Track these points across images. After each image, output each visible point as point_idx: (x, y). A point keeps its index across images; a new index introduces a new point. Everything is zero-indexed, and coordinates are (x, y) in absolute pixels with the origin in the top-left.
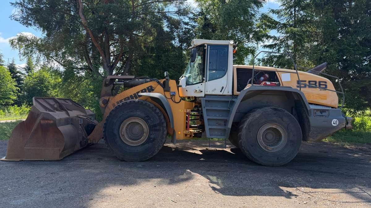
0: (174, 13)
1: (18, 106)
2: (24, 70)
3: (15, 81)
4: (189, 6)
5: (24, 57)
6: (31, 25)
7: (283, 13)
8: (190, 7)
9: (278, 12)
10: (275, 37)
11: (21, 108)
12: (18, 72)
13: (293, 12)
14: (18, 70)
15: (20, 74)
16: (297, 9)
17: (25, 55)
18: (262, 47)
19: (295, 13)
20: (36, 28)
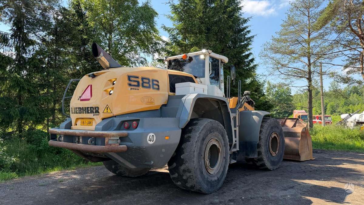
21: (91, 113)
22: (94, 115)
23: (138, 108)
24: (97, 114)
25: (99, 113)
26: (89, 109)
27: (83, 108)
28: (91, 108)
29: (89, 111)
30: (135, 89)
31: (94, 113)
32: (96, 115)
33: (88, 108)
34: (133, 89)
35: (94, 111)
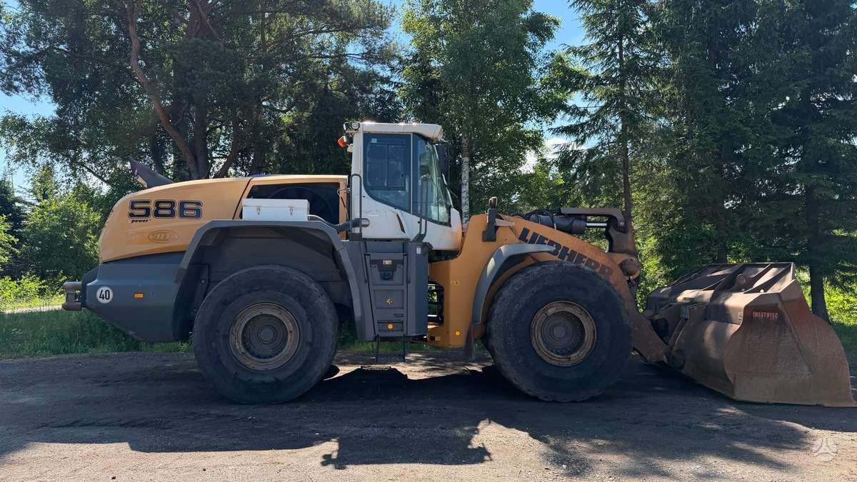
0: (358, 57)
1: (13, 279)
2: (32, 194)
3: (6, 221)
4: (391, 41)
5: (17, 166)
6: (16, 89)
7: (594, 53)
8: (394, 42)
9: (585, 52)
10: (577, 108)
11: (19, 284)
12: (18, 200)
13: (617, 50)
14: (16, 195)
15: (20, 205)
16: (625, 43)
17: (19, 161)
18: (551, 132)
19: (621, 53)
20: (33, 96)
23: (142, 250)
30: (140, 221)
34: (137, 221)
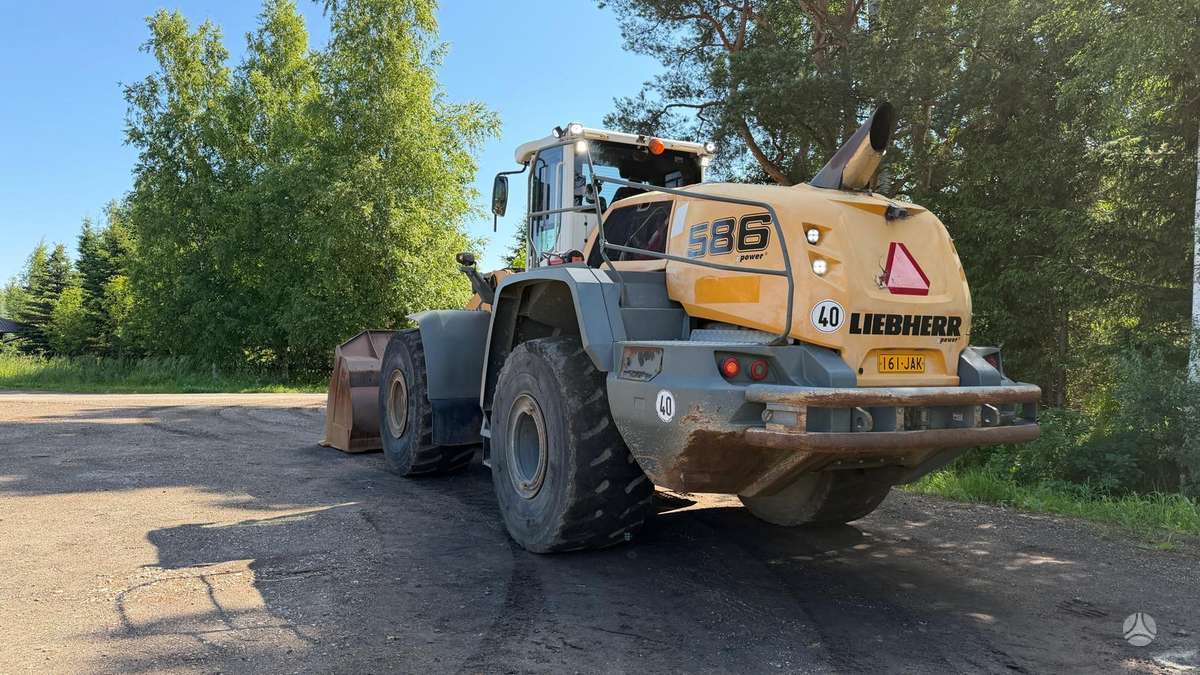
21: (934, 334)
22: (942, 340)
24: (953, 337)
25: (958, 334)
26: (931, 322)
27: (908, 318)
28: (937, 318)
29: (930, 329)
31: (942, 334)
32: (949, 341)
33: (927, 318)
35: (946, 328)
